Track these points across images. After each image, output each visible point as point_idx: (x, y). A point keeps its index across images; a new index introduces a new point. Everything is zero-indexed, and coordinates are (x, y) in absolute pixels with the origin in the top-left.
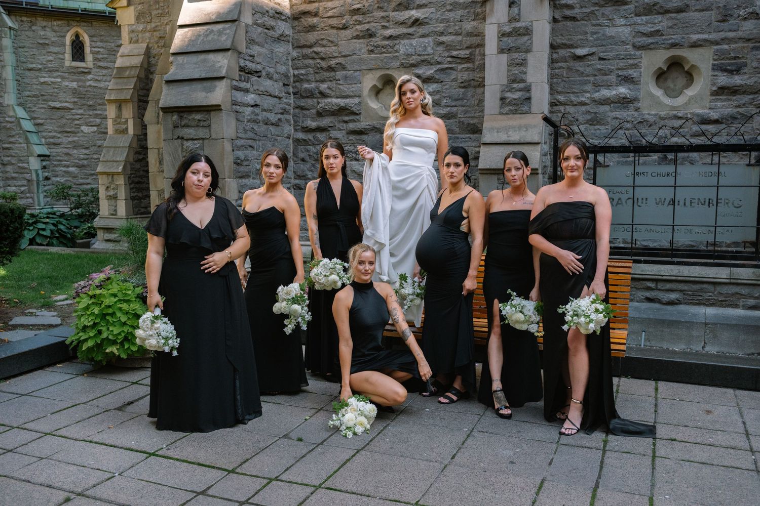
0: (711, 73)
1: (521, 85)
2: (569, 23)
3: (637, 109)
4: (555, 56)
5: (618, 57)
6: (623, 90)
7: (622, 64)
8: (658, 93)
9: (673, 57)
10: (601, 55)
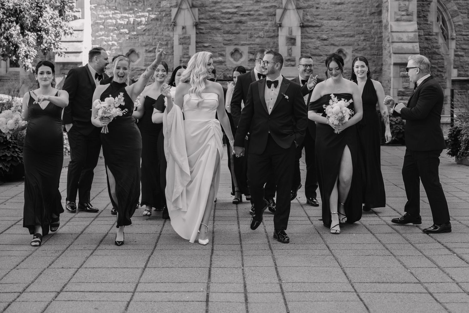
0: (248, 54)
1: (187, 56)
2: (202, 35)
3: (225, 65)
4: (197, 46)
5: (218, 47)
6: (220, 59)
7: (220, 49)
8: (232, 60)
9: (236, 48)
10: (213, 46)
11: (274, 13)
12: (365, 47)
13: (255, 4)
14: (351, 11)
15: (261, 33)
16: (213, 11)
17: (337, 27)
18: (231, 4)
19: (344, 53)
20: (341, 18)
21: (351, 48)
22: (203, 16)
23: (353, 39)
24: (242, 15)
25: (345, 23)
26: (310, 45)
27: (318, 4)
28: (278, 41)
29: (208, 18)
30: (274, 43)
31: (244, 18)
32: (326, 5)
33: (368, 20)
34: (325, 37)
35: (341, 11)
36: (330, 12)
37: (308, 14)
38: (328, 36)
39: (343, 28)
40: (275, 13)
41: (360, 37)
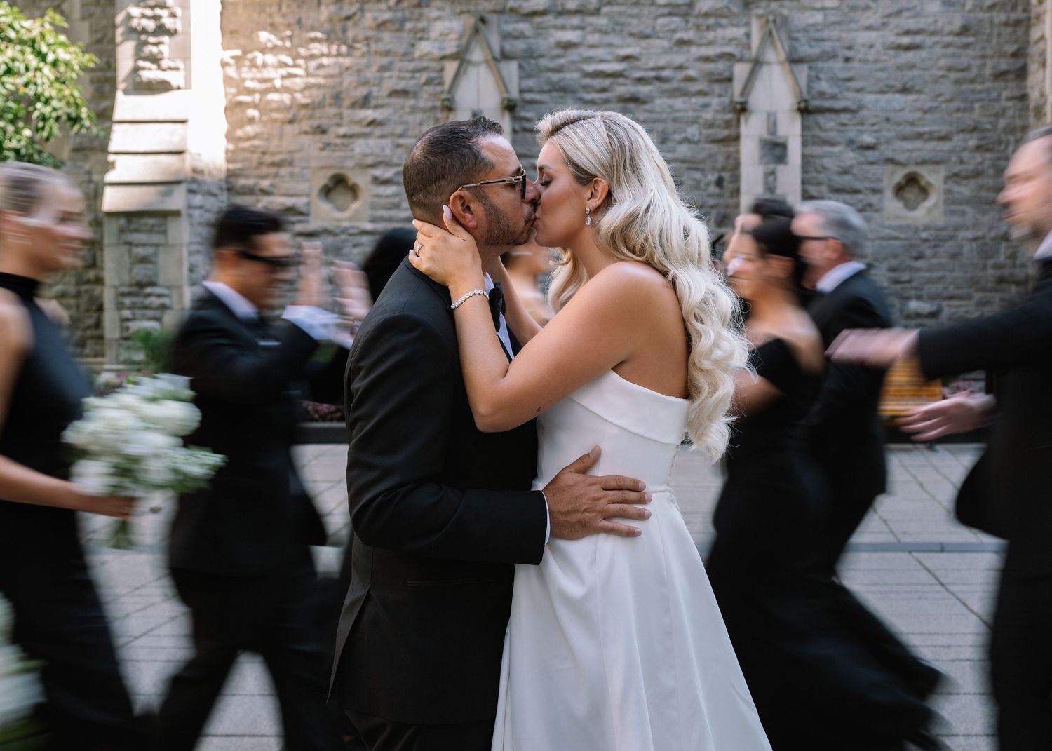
11: (727, 74)
12: (980, 168)
13: (675, 49)
14: (941, 68)
15: (692, 131)
16: (559, 70)
17: (901, 114)
18: (608, 50)
19: (923, 183)
20: (912, 87)
21: (942, 171)
22: (530, 83)
23: (946, 146)
24: (640, 80)
25: (925, 100)
26: (827, 162)
27: (850, 48)
28: (738, 152)
29: (546, 88)
30: (728, 157)
31: (644, 90)
32: (873, 51)
33: (988, 91)
34: (868, 139)
35: (912, 66)
36: (882, 70)
37: (822, 76)
38: (878, 139)
39: (918, 115)
40: (732, 74)
41: (965, 141)
